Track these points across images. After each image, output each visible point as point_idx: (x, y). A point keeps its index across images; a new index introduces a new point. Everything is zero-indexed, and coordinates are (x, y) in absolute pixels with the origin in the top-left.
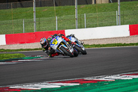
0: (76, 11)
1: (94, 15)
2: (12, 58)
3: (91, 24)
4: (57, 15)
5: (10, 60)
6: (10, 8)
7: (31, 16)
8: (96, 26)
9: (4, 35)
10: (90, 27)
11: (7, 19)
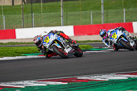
4: (125, 7)
7: (99, 8)
9: (72, 27)
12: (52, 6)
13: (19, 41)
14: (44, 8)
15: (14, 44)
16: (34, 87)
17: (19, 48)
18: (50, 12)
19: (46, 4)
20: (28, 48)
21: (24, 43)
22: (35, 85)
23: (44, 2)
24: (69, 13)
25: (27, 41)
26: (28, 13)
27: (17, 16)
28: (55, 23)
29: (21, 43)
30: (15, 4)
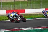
11: (46, 3)
12: (38, 1)
13: (26, 14)
14: (35, 2)
15: (24, 15)
16: (31, 30)
17: (26, 16)
18: (37, 4)
19: (36, 1)
20: (29, 16)
21: (28, 14)
22: (32, 29)
24: (44, 4)
25: (29, 14)
26: (29, 4)
27: (26, 5)
28: (39, 7)
29: (27, 14)
30: (25, 1)
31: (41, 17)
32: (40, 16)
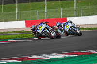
0: (75, 5)
1: (88, 7)
2: (30, 37)
3: (85, 13)
4: (62, 7)
5: (29, 39)
6: (29, 2)
7: (43, 8)
8: (89, 15)
9: (24, 21)
10: (84, 16)
11: (27, 10)
14: (4, 8)
23: (4, 4)
31: (17, 37)
32: (14, 36)
